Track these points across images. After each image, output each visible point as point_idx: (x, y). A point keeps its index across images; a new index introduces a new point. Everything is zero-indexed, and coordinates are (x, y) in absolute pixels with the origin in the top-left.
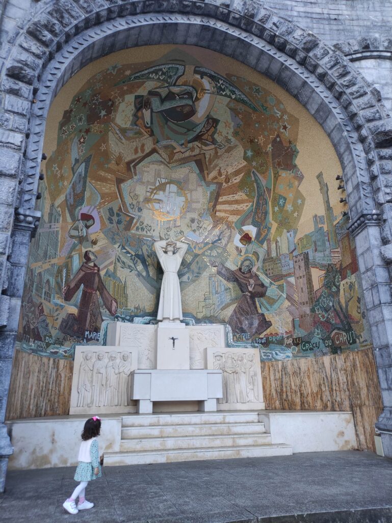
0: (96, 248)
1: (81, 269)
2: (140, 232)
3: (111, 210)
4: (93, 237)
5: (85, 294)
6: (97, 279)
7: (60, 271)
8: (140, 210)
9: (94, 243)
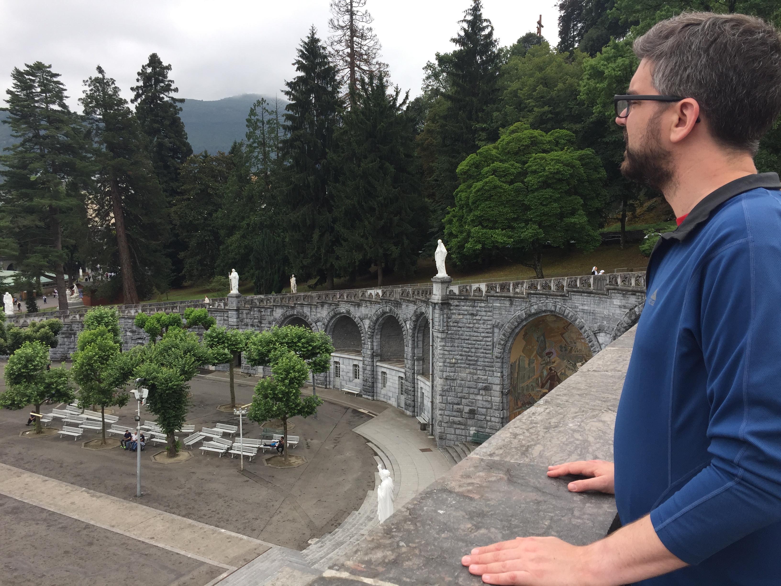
0: (555, 364)
1: (547, 376)
2: (577, 353)
3: (561, 347)
4: (553, 360)
5: (550, 384)
6: (556, 377)
7: (537, 379)
8: (575, 343)
9: (554, 362)
